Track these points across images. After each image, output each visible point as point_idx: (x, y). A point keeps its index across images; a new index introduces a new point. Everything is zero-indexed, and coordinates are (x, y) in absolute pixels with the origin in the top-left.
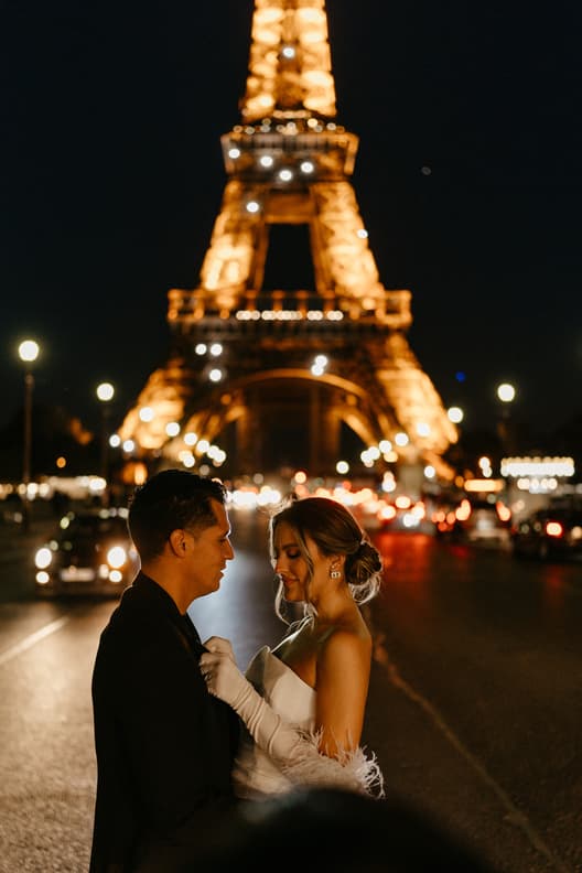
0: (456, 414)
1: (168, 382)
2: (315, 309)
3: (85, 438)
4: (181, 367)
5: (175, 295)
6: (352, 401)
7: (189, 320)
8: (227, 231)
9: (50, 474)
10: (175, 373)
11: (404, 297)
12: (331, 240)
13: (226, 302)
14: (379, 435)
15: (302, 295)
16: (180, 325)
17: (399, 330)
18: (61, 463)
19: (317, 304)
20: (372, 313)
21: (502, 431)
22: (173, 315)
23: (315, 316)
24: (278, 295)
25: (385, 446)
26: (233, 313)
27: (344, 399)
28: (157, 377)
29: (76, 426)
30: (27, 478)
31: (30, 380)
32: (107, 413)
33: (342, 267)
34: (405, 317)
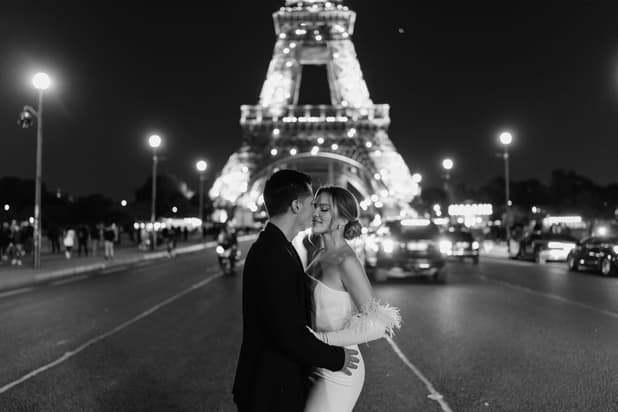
0: (418, 177)
1: (241, 160)
2: (330, 116)
3: (189, 195)
4: (249, 151)
5: (245, 109)
6: (354, 170)
7: (254, 122)
8: (276, 69)
9: (168, 217)
10: (245, 155)
11: (385, 108)
12: (340, 75)
13: (276, 112)
14: (371, 191)
15: (323, 107)
16: (247, 126)
17: (383, 128)
18: (175, 210)
19: (332, 113)
20: (366, 117)
21: (446, 187)
22: (243, 120)
23: (331, 119)
24: (308, 107)
25: (374, 198)
26: (280, 118)
27: (349, 169)
28: (233, 158)
29: (184, 188)
30: (153, 218)
31: (155, 158)
32: (202, 178)
33: (347, 90)
34: (386, 120)
